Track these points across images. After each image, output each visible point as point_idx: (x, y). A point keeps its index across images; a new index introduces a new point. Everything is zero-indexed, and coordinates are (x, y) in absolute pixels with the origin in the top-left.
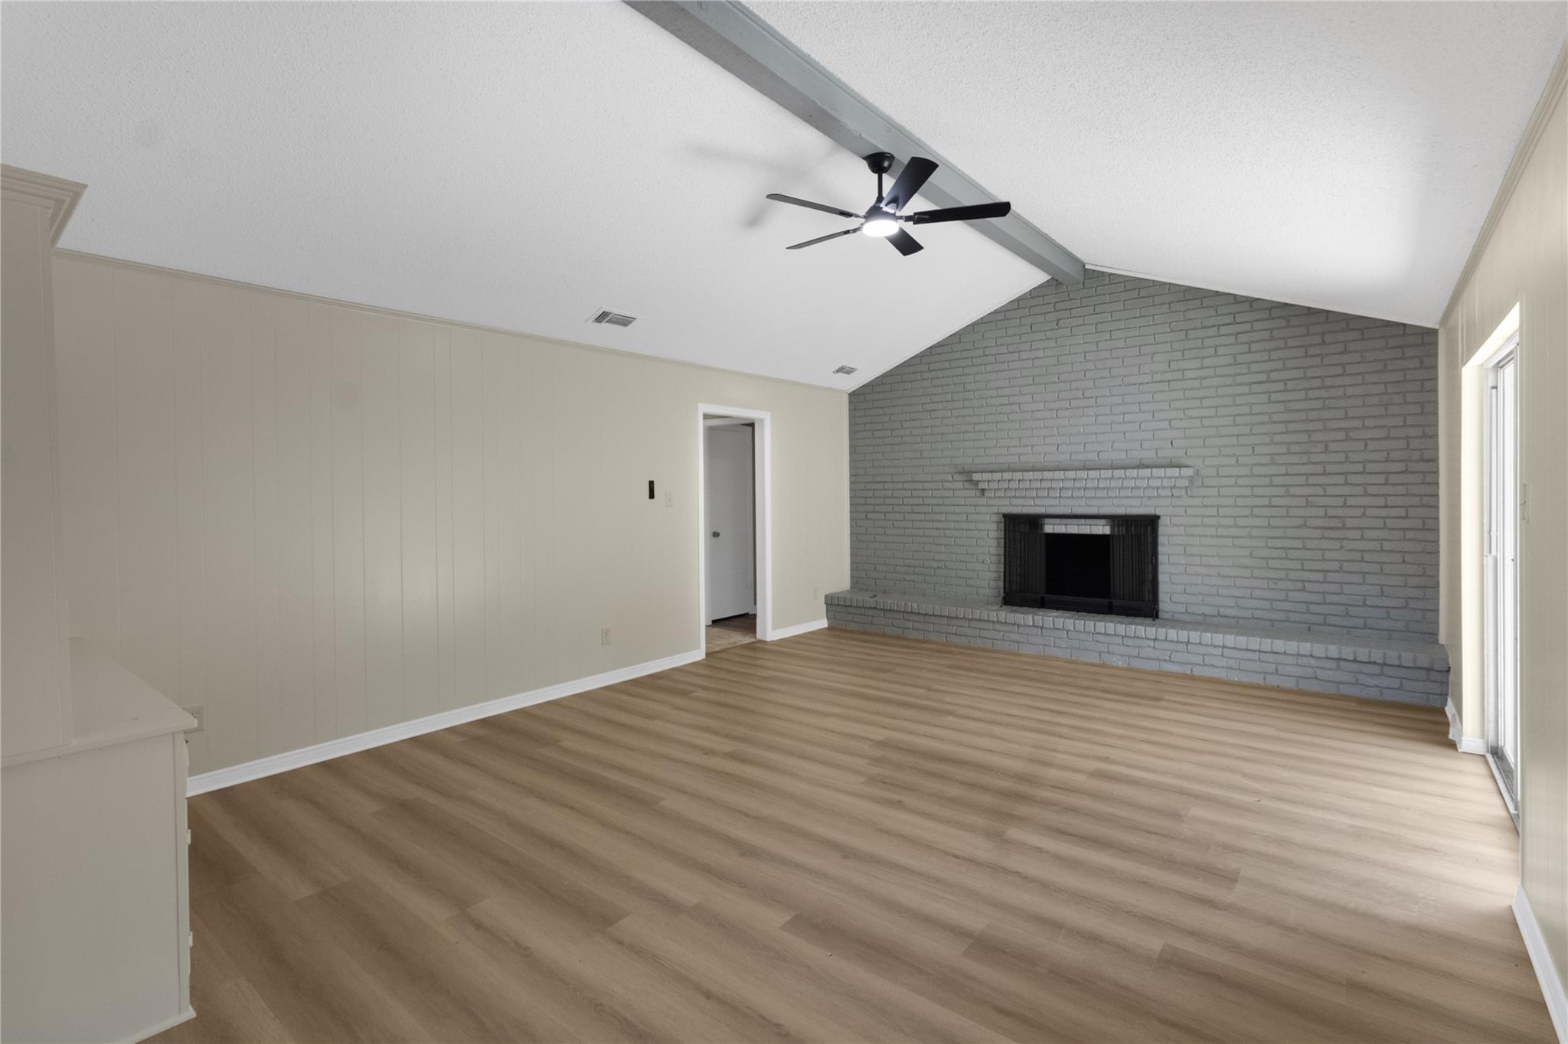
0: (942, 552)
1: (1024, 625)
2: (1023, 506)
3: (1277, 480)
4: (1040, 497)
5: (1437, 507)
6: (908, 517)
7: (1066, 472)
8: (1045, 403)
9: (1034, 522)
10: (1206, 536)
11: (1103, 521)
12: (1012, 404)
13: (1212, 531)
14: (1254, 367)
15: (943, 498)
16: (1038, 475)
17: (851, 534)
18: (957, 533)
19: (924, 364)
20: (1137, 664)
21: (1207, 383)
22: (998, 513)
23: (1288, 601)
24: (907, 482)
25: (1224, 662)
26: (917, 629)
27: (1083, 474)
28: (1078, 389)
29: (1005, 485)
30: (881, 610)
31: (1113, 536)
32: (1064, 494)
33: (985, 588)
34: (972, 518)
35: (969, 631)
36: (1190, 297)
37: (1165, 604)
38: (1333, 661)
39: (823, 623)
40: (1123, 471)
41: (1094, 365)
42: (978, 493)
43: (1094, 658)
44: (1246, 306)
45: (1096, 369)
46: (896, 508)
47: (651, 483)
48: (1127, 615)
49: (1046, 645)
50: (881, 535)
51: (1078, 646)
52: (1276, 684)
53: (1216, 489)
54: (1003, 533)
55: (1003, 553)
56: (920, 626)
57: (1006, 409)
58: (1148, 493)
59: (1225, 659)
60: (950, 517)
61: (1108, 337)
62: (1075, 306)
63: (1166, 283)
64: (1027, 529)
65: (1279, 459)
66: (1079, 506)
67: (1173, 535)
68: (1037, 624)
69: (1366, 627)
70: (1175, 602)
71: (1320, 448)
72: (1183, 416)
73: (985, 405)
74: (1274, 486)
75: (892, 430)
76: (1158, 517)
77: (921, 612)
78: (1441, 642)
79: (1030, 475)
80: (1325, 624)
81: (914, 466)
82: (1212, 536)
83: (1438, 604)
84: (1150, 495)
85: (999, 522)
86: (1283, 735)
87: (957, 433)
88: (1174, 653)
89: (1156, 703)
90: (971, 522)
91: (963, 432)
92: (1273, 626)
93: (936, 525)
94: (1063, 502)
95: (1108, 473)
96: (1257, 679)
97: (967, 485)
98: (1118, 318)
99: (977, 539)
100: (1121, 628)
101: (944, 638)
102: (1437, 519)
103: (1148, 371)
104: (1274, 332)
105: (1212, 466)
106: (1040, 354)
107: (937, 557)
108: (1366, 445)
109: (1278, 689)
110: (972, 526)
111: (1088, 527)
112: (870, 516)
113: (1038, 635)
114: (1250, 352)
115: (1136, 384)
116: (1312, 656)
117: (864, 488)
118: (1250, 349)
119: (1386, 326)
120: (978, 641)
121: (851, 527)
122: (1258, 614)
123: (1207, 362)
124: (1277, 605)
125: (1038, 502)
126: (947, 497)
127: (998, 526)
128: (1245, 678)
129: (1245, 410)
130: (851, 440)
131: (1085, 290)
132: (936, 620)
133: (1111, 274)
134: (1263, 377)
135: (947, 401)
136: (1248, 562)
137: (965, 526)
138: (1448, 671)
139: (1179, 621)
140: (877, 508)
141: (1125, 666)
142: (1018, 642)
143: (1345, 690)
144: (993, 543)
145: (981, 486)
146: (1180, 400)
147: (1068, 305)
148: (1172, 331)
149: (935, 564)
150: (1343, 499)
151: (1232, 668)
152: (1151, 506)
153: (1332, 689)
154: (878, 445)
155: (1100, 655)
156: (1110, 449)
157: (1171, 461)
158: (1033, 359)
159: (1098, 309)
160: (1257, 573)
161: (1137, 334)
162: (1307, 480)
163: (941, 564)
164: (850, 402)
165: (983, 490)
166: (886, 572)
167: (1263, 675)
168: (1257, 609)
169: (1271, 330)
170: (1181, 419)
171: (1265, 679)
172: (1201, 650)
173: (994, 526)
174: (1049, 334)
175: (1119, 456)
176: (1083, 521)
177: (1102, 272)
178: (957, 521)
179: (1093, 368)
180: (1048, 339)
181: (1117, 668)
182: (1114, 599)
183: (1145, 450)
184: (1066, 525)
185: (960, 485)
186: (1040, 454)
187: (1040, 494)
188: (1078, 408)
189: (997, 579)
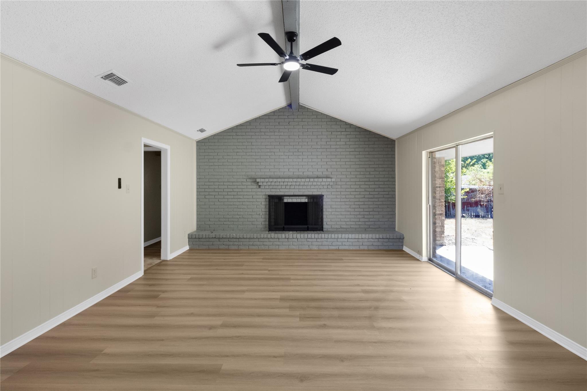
0: (241, 211)
1: (282, 238)
2: (275, 192)
3: (357, 183)
4: (282, 188)
5: (395, 191)
6: (226, 197)
7: (293, 179)
8: (284, 152)
9: (280, 198)
10: (337, 202)
11: (305, 197)
12: (271, 152)
13: (339, 200)
14: (351, 146)
15: (242, 189)
16: (283, 180)
17: (197, 205)
18: (248, 203)
19: (234, 132)
20: (322, 248)
21: (338, 150)
22: (265, 195)
23: (360, 222)
24: (225, 182)
25: (348, 244)
26: (235, 245)
27: (299, 180)
28: (296, 148)
29: (270, 184)
30: (217, 238)
31: (308, 202)
32: (291, 187)
33: (260, 225)
34: (254, 197)
35: (258, 243)
36: (333, 121)
37: (325, 226)
38: (377, 239)
39: (187, 248)
40: (313, 179)
41: (302, 140)
42: (257, 187)
43: (307, 248)
44: (348, 126)
45: (303, 142)
46: (220, 193)
47: (120, 180)
48: (313, 231)
49: (289, 245)
50: (213, 205)
51: (301, 244)
52: (363, 249)
53: (340, 186)
54: (268, 203)
55: (268, 211)
56: (236, 243)
57: (269, 154)
58: (320, 187)
59: (348, 243)
60: (245, 197)
61: (307, 131)
62: (295, 118)
63: (325, 115)
64: (278, 201)
65: (358, 176)
66: (296, 192)
67: (327, 202)
68: (286, 237)
69: (379, 228)
70: (328, 225)
71: (368, 173)
72: (330, 161)
73: (260, 151)
74: (356, 185)
75: (218, 159)
76: (323, 195)
77: (237, 237)
78: (396, 230)
79: (279, 180)
80: (369, 228)
81: (229, 175)
82: (339, 202)
83: (395, 219)
84: (320, 188)
85: (266, 198)
86: (384, 265)
87: (248, 162)
88: (333, 242)
89: (342, 261)
90: (254, 199)
91: (251, 162)
92: (356, 230)
93: (239, 200)
94: (291, 190)
95: (308, 180)
96: (357, 248)
97: (253, 184)
98: (310, 124)
99: (257, 205)
100: (316, 236)
101: (248, 247)
102: (395, 195)
103: (320, 144)
104: (356, 136)
105: (339, 178)
106: (282, 134)
107: (239, 213)
108: (379, 173)
109: (364, 250)
110: (255, 200)
111: (300, 199)
112: (207, 197)
113: (286, 242)
114: (350, 141)
115: (315, 148)
116: (372, 238)
117: (204, 184)
118: (350, 140)
119: (383, 138)
120: (262, 247)
121: (197, 202)
122: (352, 226)
123: (338, 143)
124: (357, 223)
125: (281, 190)
126: (244, 189)
127: (265, 200)
128: (354, 248)
129: (349, 160)
130: (197, 162)
131: (299, 113)
132: (243, 240)
133: (308, 108)
134: (353, 150)
135: (244, 149)
136: (350, 210)
137: (251, 200)
138: (403, 239)
139: (329, 231)
140: (211, 193)
141: (317, 249)
142: (279, 245)
143: (381, 248)
144: (264, 207)
145: (259, 184)
146: (330, 155)
147: (292, 117)
148: (327, 131)
149: (238, 217)
150: (374, 189)
151: (350, 245)
152: (320, 192)
153: (377, 248)
154: (211, 166)
155: (309, 246)
156: (307, 171)
157: (327, 176)
158: (279, 136)
159: (303, 120)
160: (352, 213)
161: (316, 131)
162: (365, 183)
163: (241, 217)
164: (197, 145)
165: (260, 186)
166: (215, 221)
167: (359, 246)
168: (352, 225)
169: (356, 135)
170: (330, 162)
171: (359, 247)
172: (342, 240)
173: (264, 200)
174: (286, 127)
175: (310, 174)
176: (298, 197)
177: (305, 107)
178: (248, 198)
179: (301, 141)
180: (285, 129)
181: (315, 250)
182: (309, 225)
183: (319, 172)
184: (292, 199)
185: (250, 183)
186: (282, 172)
187: (283, 187)
188: (296, 155)
189: (265, 221)
